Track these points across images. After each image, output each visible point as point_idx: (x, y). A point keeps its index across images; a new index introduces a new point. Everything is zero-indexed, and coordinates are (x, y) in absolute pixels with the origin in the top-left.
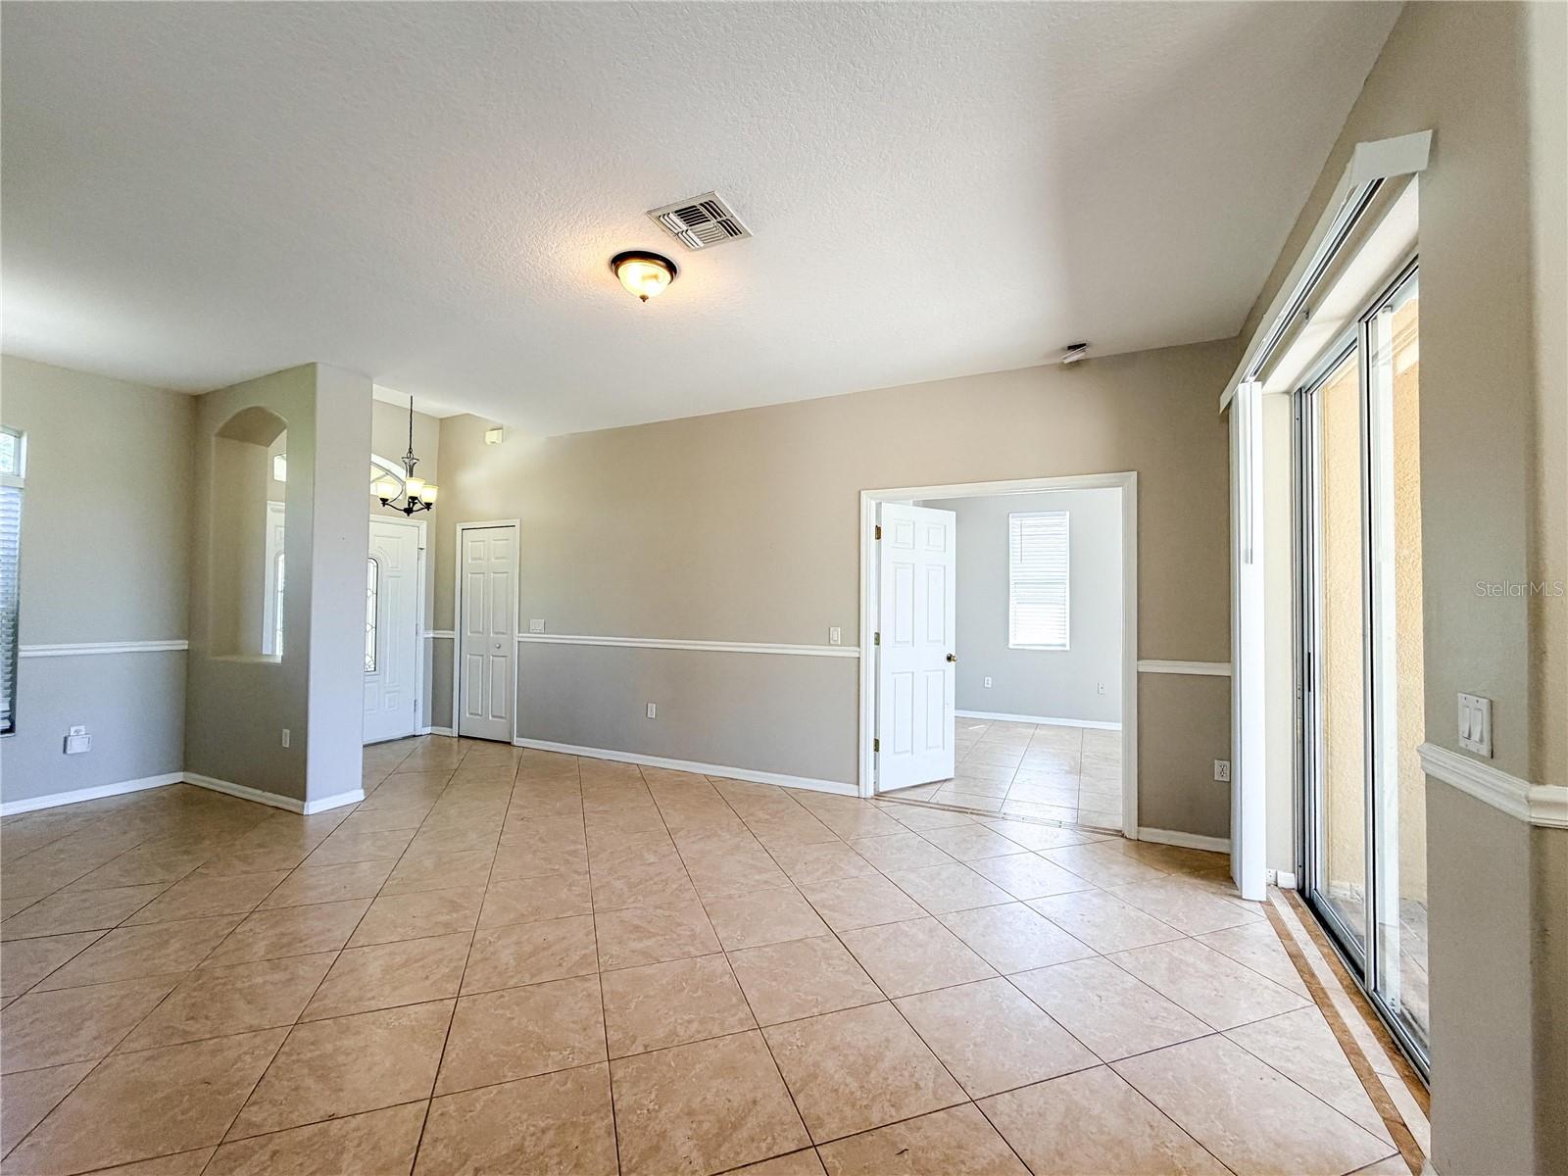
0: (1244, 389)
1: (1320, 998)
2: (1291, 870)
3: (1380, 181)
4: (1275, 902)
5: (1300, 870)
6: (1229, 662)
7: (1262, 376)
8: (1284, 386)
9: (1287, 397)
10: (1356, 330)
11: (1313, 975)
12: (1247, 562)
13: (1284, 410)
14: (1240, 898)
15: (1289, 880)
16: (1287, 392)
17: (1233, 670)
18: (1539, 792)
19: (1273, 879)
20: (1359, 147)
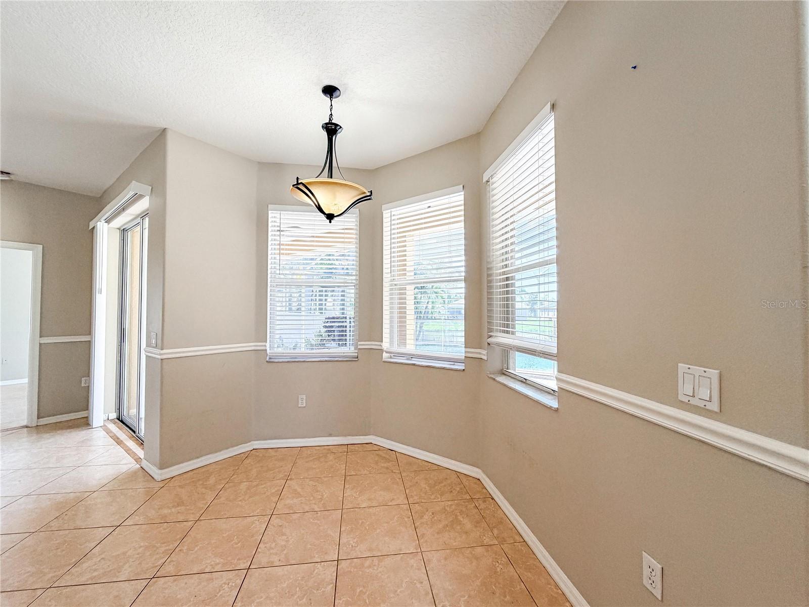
0: (100, 224)
1: (119, 442)
2: (114, 411)
3: (137, 194)
4: (106, 425)
5: (118, 410)
6: (90, 335)
7: (108, 221)
8: (118, 226)
9: (118, 230)
10: (139, 220)
11: (118, 438)
12: (99, 293)
13: (117, 235)
14: (93, 428)
15: (113, 416)
16: (119, 229)
17: (92, 338)
18: (162, 352)
19: (107, 417)
20: (134, 182)
